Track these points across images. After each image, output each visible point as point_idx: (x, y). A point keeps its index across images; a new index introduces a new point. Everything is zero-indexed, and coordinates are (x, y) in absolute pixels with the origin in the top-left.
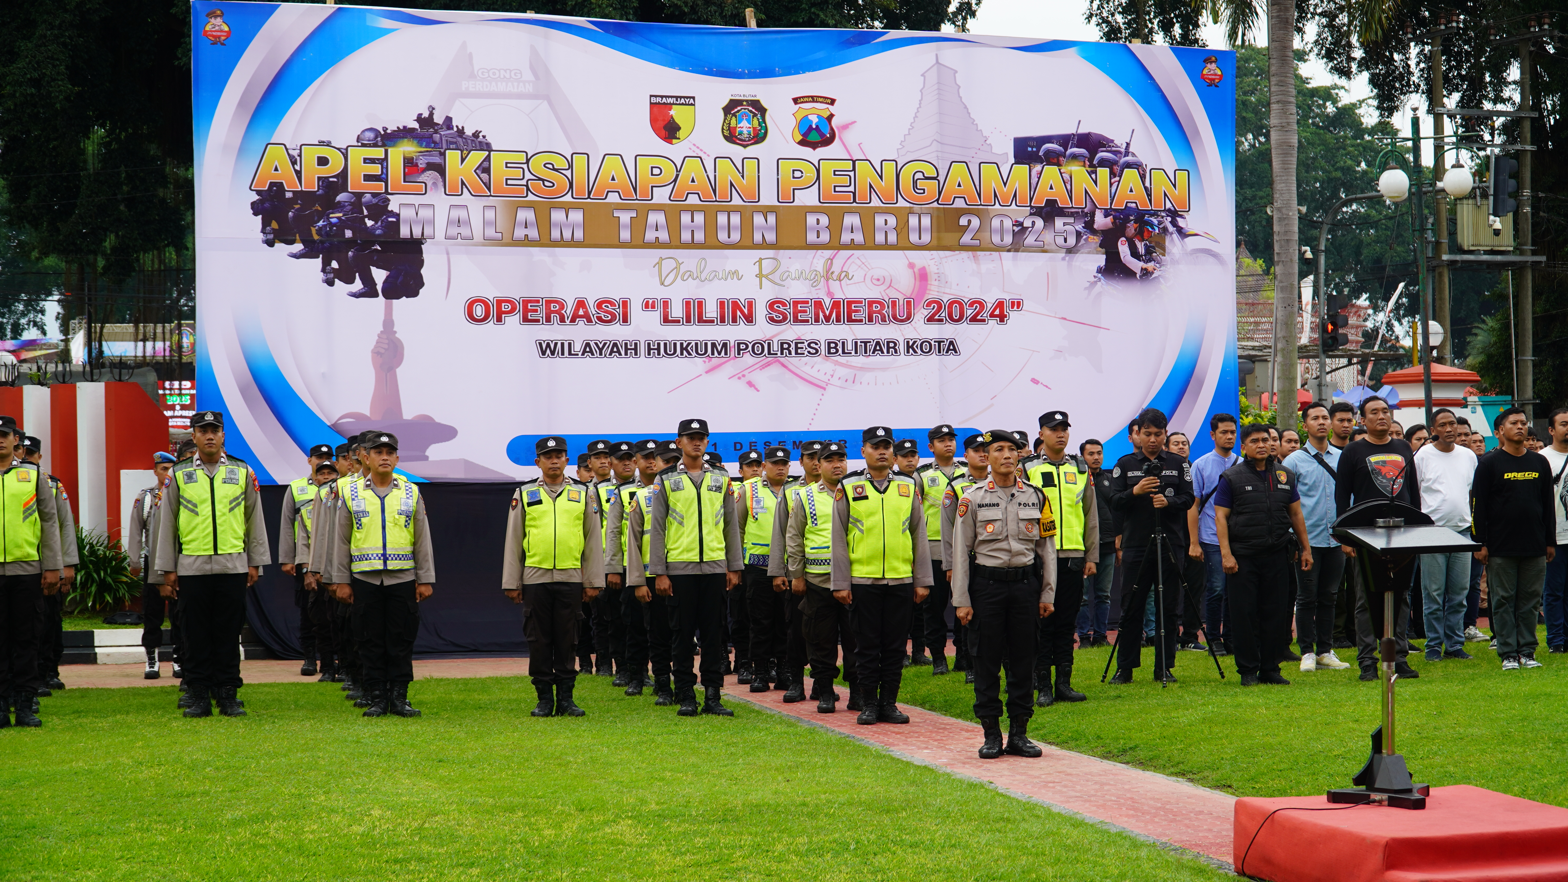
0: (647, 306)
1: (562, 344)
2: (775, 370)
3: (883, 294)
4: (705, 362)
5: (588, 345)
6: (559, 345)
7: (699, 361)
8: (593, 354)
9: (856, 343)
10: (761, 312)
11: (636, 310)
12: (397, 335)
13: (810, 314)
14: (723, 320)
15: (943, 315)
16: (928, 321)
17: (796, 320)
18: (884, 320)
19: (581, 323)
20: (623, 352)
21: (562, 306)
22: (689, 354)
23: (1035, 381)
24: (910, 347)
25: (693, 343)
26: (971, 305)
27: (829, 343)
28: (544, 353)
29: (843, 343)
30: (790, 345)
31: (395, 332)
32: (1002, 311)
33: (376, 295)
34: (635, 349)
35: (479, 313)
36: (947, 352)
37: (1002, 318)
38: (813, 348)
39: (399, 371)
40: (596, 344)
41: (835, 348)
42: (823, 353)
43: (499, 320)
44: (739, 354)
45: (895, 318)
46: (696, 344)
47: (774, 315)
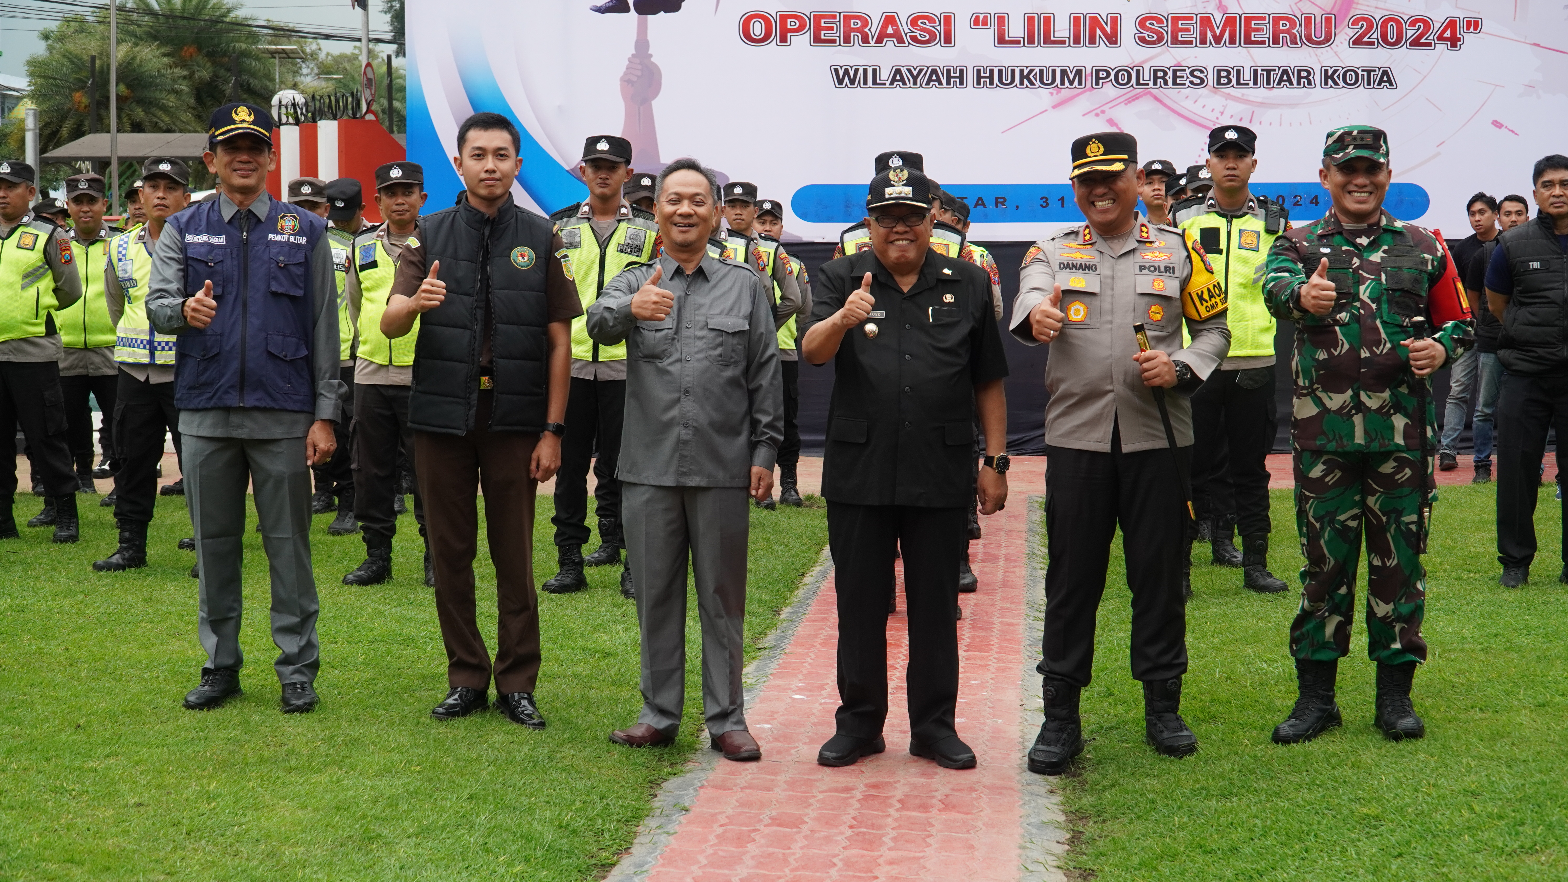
0: (976, 22)
1: (865, 71)
2: (1145, 105)
3: (1295, 8)
4: (1052, 94)
5: (898, 71)
6: (861, 72)
7: (1044, 92)
8: (905, 84)
9: (1256, 71)
10: (1128, 31)
11: (962, 28)
12: (653, 59)
13: (1194, 34)
14: (1077, 41)
15: (1375, 36)
16: (1354, 43)
17: (1175, 41)
18: (1294, 42)
19: (890, 44)
20: (944, 81)
21: (865, 23)
22: (1032, 83)
23: (1497, 124)
24: (1329, 77)
25: (1037, 70)
26: (1413, 24)
27: (1219, 71)
28: (841, 82)
29: (1238, 71)
30: (1165, 73)
31: (651, 56)
32: (1454, 33)
33: (627, 10)
34: (961, 77)
35: (758, 32)
36: (1379, 84)
37: (1454, 42)
38: (1197, 76)
39: (655, 103)
40: (909, 70)
41: (1227, 77)
42: (1210, 83)
43: (784, 40)
44: (1097, 83)
45: (1309, 39)
46: (1041, 71)
47: (1146, 34)
